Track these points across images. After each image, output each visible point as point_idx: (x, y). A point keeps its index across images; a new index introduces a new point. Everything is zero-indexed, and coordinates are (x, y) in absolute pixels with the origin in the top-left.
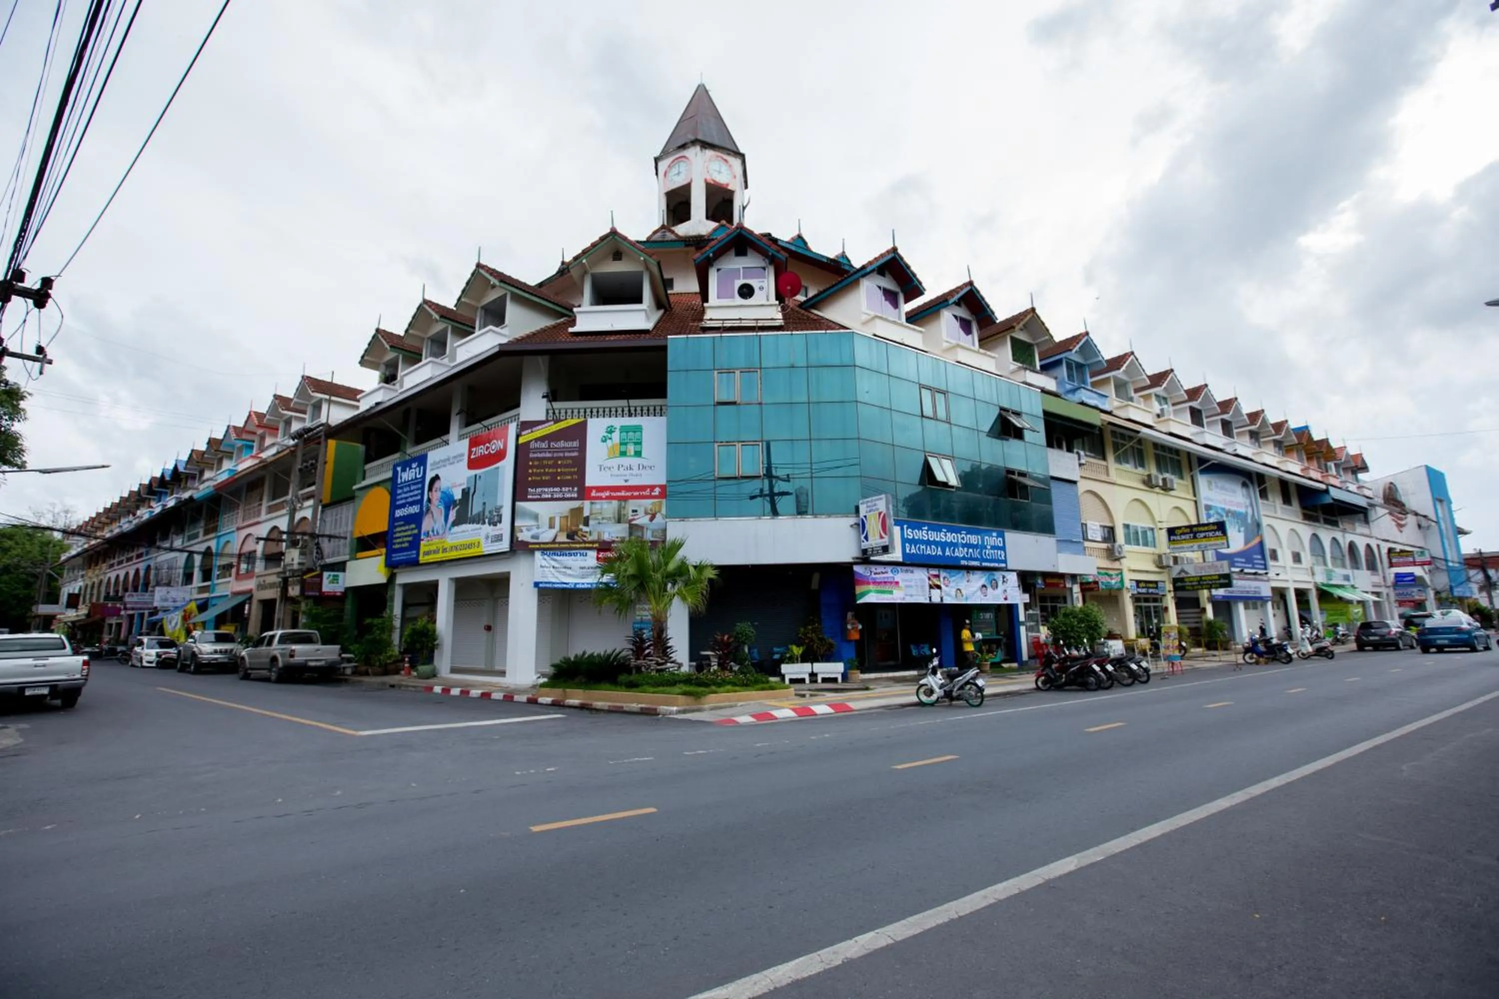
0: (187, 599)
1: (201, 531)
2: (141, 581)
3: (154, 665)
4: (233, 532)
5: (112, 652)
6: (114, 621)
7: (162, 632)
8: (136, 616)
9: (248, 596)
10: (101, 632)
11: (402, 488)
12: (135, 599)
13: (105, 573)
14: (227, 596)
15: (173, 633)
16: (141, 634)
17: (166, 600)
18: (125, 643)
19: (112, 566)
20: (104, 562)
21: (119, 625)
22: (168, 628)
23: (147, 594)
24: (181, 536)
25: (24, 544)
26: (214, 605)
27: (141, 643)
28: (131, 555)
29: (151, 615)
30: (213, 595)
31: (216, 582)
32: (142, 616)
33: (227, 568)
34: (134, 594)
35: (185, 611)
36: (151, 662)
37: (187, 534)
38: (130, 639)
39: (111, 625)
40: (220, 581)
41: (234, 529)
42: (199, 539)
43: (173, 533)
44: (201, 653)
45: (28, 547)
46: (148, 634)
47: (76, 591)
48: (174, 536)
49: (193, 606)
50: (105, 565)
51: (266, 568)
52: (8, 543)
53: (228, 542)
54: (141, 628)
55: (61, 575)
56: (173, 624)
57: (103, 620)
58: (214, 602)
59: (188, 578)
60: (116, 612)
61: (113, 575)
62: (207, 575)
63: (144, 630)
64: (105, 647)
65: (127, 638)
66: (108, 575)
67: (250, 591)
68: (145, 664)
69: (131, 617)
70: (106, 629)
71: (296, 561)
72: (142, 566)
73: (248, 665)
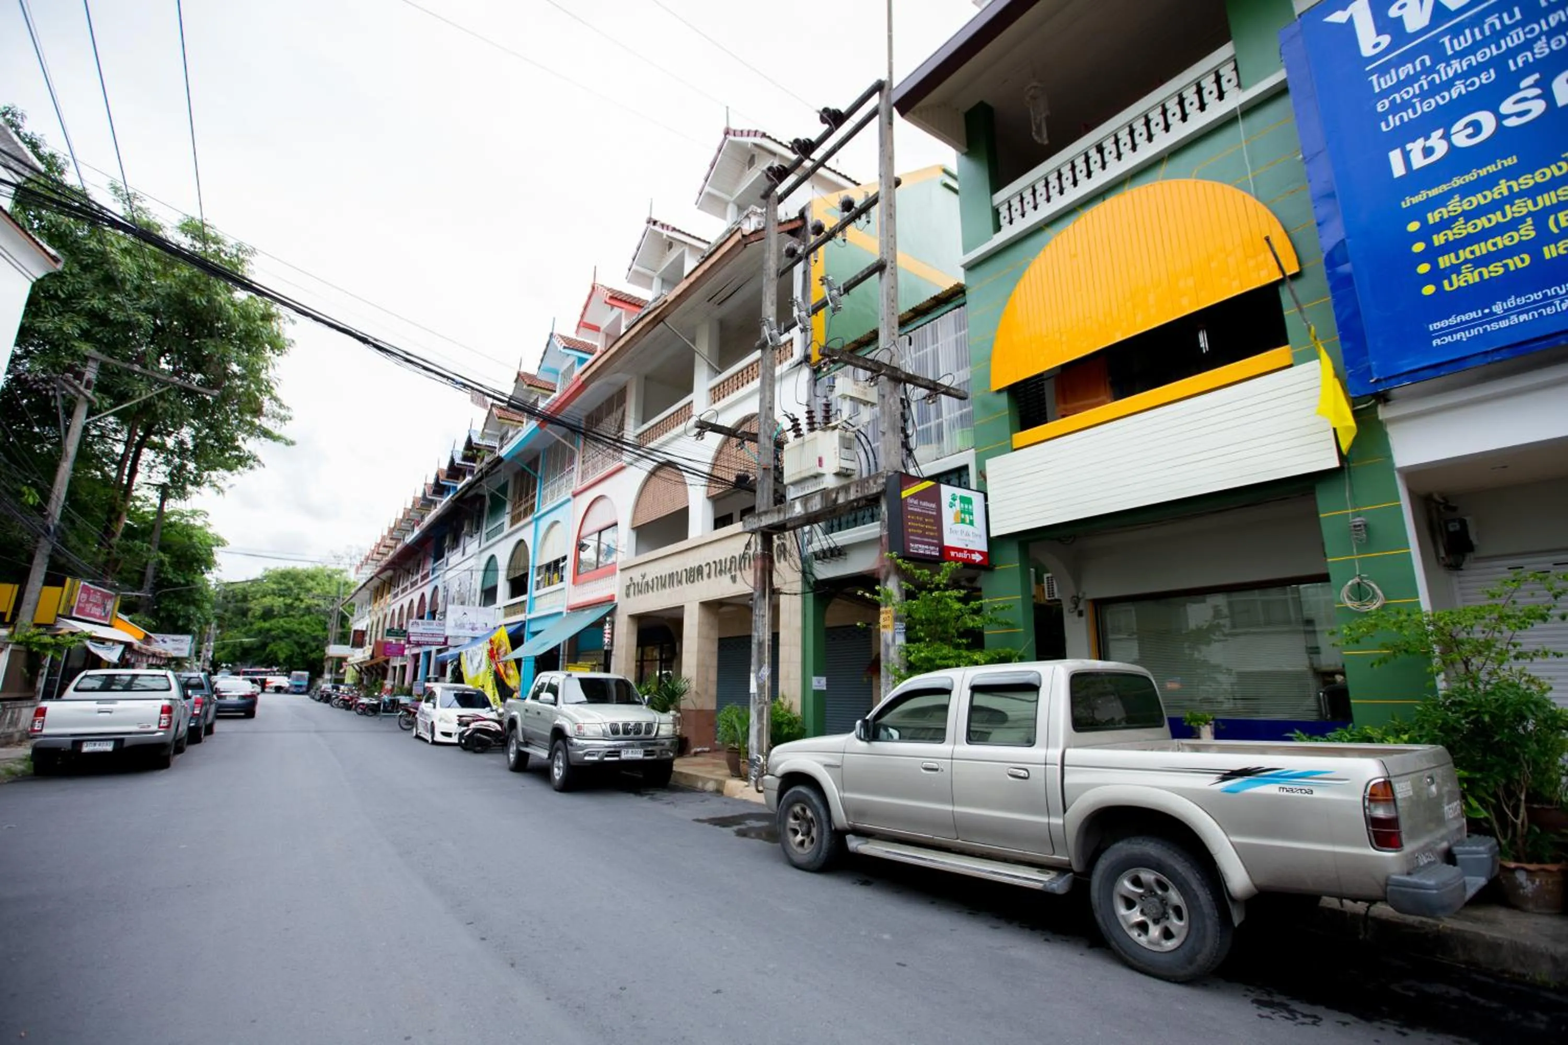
0: (491, 626)
1: (506, 519)
2: (427, 609)
3: (455, 740)
4: (569, 500)
5: (394, 705)
6: (397, 662)
7: (458, 677)
8: (421, 655)
9: (610, 608)
10: (385, 678)
11: (1383, 71)
12: (420, 629)
13: (390, 605)
14: (560, 613)
15: (476, 678)
16: (428, 680)
17: (462, 626)
18: (409, 693)
19: (396, 595)
20: (389, 592)
21: (404, 668)
22: (468, 670)
23: (437, 621)
24: (476, 536)
25: (324, 584)
26: (535, 633)
27: (430, 696)
28: (415, 578)
29: (439, 651)
30: (529, 617)
31: (536, 593)
32: (428, 654)
33: (554, 567)
34: (420, 621)
35: (491, 642)
36: (448, 735)
37: (484, 531)
38: (414, 688)
39: (395, 668)
40: (542, 591)
41: (569, 496)
42: (506, 532)
43: (467, 534)
44: (581, 736)
45: (327, 588)
46: (436, 680)
47: (364, 629)
48: (468, 539)
49: (503, 636)
50: (389, 596)
51: (637, 553)
52: (310, 584)
53: (557, 522)
54: (428, 673)
55: (352, 615)
56: (476, 664)
57: (387, 662)
58: (534, 627)
59: (489, 595)
60: (401, 651)
61: (397, 607)
62: (518, 586)
63: (431, 675)
64: (386, 698)
65: (411, 685)
66: (392, 608)
67: (611, 599)
68: (439, 738)
69: (416, 657)
70: (390, 672)
71: (832, 464)
72: (428, 591)
73: (840, 818)
